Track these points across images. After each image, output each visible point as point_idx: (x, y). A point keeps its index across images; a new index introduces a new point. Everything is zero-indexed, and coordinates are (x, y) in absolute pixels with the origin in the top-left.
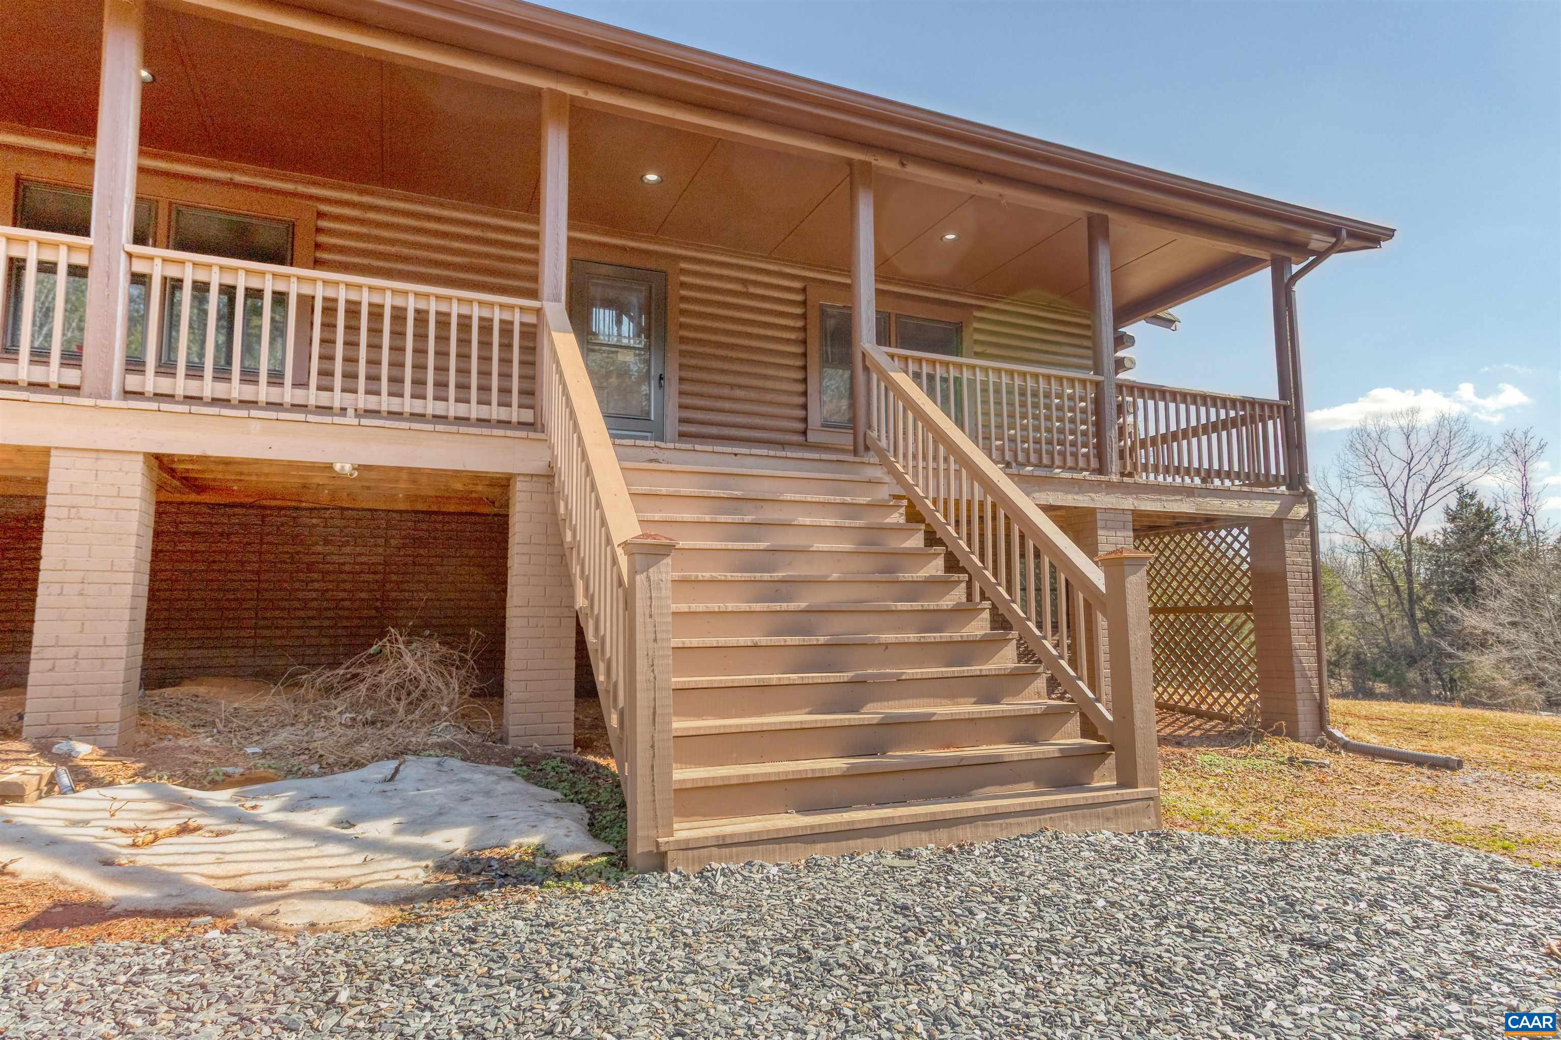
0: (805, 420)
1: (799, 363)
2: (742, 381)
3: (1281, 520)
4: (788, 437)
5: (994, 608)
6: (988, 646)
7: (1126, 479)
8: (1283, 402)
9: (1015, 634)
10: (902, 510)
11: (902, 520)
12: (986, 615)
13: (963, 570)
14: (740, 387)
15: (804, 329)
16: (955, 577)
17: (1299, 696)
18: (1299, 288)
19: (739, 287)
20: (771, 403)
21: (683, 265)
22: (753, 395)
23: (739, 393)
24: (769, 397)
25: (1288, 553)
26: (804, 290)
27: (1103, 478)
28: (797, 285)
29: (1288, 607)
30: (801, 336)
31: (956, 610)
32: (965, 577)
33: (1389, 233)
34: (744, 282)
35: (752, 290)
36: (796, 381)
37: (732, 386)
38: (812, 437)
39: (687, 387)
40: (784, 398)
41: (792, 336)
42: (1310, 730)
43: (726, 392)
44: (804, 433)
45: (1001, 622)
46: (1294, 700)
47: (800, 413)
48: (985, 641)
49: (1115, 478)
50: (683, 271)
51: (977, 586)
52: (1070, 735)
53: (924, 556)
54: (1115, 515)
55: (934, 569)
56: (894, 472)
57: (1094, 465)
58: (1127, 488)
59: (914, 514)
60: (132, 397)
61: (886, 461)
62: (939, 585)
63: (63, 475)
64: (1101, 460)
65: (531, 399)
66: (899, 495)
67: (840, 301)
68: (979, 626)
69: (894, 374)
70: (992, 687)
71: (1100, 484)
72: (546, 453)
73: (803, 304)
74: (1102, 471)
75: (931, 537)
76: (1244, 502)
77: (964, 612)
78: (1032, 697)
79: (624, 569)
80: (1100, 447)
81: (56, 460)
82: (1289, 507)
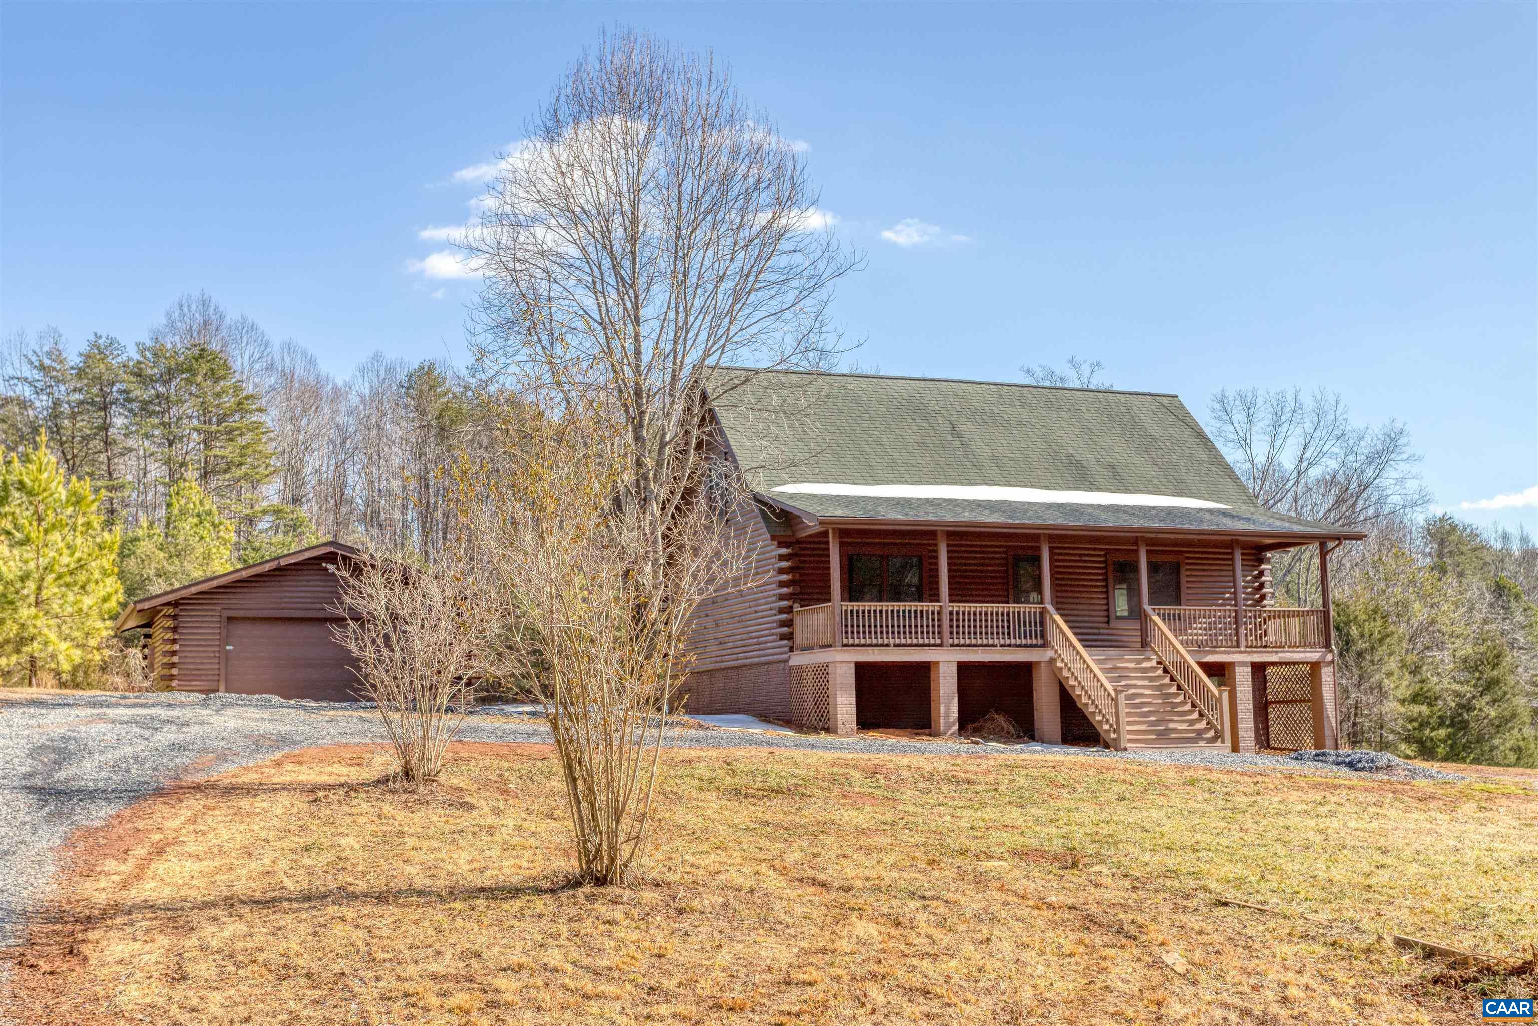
0: (1108, 616)
1: (1104, 590)
2: (1081, 601)
3: (1320, 662)
4: (1102, 624)
5: (1192, 701)
6: (1189, 712)
7: (1247, 649)
8: (1324, 609)
9: (1197, 708)
10: (1161, 668)
12: (1190, 703)
14: (1080, 604)
15: (1106, 573)
17: (1327, 738)
19: (1078, 558)
20: (1095, 609)
21: (1056, 551)
22: (1085, 607)
24: (1094, 607)
25: (1323, 676)
26: (1106, 555)
27: (1237, 649)
28: (1103, 553)
29: (1323, 700)
30: (1105, 577)
32: (1183, 691)
33: (1366, 536)
34: (1080, 555)
35: (1083, 558)
36: (1104, 598)
38: (1112, 625)
39: (1059, 606)
40: (1099, 607)
41: (1102, 578)
44: (1108, 622)
45: (1193, 705)
46: (1325, 740)
47: (1106, 613)
48: (1189, 710)
49: (1243, 649)
51: (1187, 695)
52: (1211, 734)
53: (1170, 686)
54: (1242, 664)
55: (1173, 689)
56: (1156, 653)
57: (1234, 643)
58: (1248, 652)
59: (1165, 671)
60: (952, 645)
61: (1153, 649)
62: (1176, 695)
63: (942, 668)
64: (1238, 641)
65: (1043, 636)
66: (1159, 663)
67: (1122, 558)
68: (1188, 707)
69: (1156, 618)
70: (1192, 722)
71: (1236, 652)
72: (1049, 654)
73: (1105, 562)
74: (1238, 646)
75: (1172, 679)
76: (1302, 655)
77: (1183, 703)
78: (1202, 725)
79: (1113, 693)
80: (1237, 634)
81: (941, 664)
82: (1324, 656)
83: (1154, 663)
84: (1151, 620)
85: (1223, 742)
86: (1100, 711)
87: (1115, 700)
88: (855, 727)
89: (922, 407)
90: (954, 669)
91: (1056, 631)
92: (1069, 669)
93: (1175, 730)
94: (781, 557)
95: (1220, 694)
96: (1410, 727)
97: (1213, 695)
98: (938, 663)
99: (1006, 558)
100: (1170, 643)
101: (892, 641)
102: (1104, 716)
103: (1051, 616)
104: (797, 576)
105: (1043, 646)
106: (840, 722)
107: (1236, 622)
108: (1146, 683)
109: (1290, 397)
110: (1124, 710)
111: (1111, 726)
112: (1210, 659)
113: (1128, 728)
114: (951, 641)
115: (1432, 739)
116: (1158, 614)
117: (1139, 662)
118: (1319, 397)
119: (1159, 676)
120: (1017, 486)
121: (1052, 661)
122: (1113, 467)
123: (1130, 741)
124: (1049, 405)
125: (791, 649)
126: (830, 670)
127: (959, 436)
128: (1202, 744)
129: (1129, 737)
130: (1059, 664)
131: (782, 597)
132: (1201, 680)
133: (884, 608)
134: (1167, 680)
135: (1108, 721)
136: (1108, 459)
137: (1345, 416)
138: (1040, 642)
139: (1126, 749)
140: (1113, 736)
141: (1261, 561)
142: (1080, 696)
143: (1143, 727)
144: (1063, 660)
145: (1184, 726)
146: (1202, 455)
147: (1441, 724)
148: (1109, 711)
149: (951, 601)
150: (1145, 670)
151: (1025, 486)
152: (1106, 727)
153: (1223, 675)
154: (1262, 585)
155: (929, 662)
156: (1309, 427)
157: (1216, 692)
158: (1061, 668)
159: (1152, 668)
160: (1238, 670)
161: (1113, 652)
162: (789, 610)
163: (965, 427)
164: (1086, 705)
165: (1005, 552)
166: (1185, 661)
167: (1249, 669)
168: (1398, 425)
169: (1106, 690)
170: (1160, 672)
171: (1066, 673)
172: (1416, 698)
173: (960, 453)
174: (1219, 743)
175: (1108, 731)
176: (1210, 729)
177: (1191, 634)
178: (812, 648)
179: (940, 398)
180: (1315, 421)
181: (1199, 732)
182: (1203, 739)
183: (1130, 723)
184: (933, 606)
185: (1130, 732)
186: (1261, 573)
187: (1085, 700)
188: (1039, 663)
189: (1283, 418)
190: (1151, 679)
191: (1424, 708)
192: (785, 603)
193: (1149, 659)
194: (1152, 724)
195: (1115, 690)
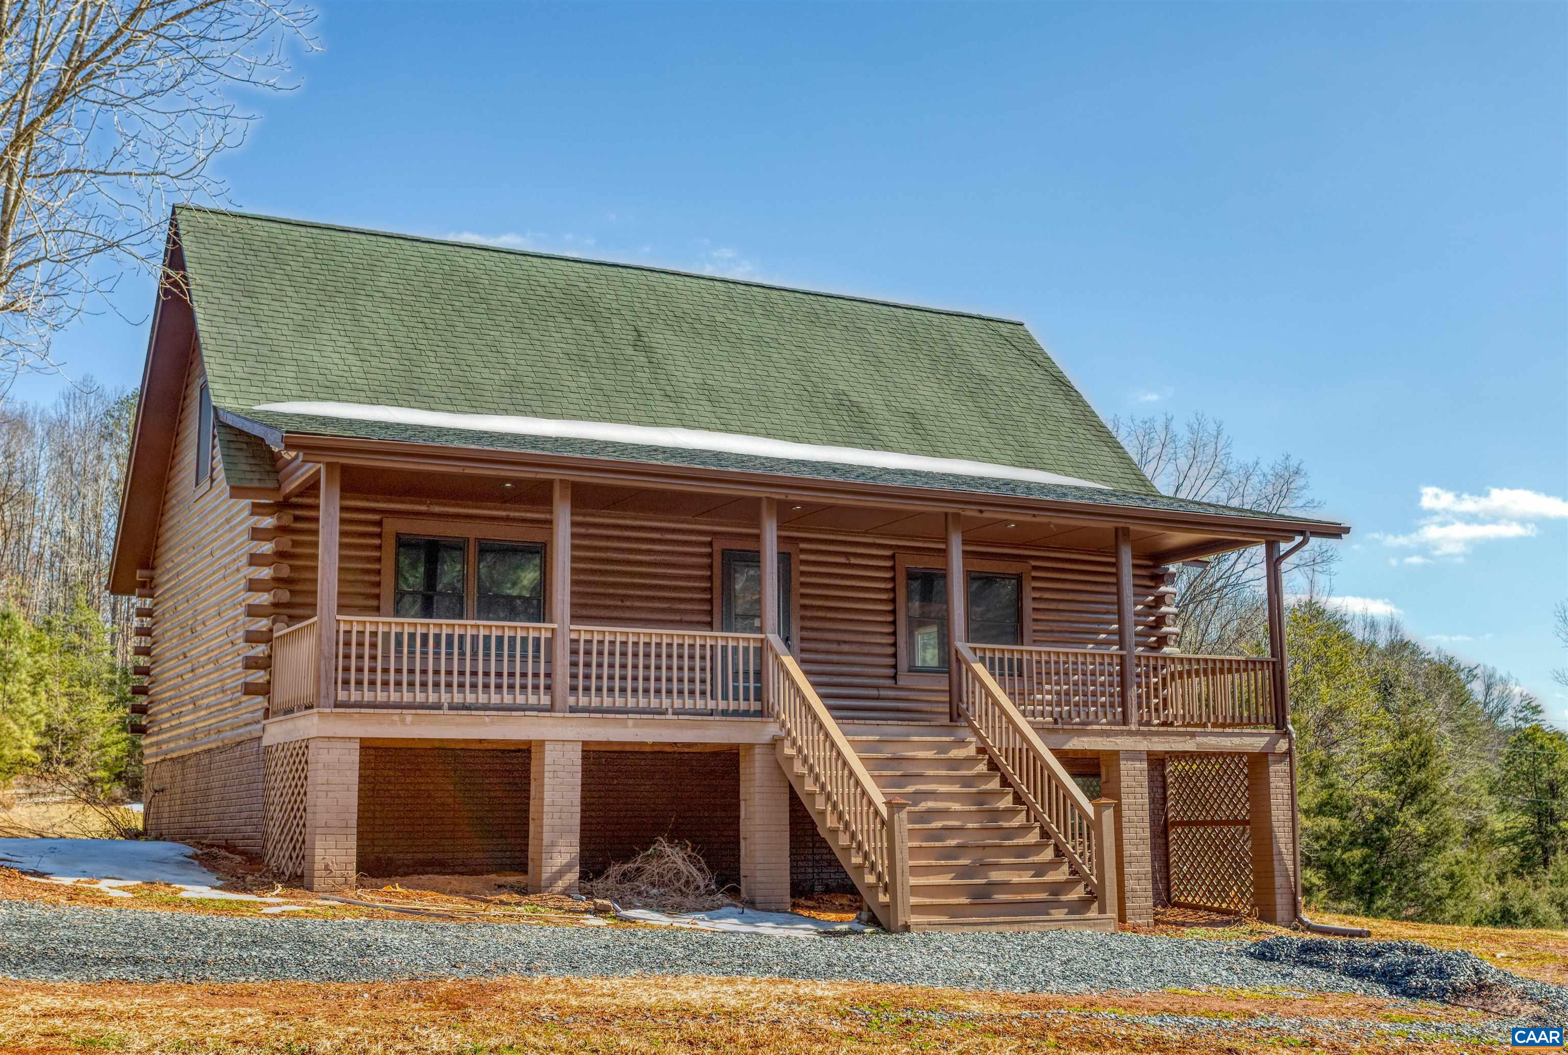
0: (895, 667)
1: (890, 618)
2: (846, 637)
3: (1266, 754)
4: (881, 682)
5: (1042, 827)
6: (1038, 847)
7: (1142, 728)
8: (1274, 659)
9: (1052, 841)
10: (985, 762)
11: (985, 768)
12: (1037, 830)
13: (1024, 804)
14: (845, 642)
15: (893, 590)
16: (1020, 807)
17: (1277, 891)
18: (1284, 566)
19: (842, 560)
20: (867, 654)
21: (803, 546)
22: (854, 648)
23: (845, 648)
24: (866, 649)
25: (1272, 780)
26: (893, 557)
27: (1124, 728)
28: (888, 553)
29: (1271, 821)
30: (891, 596)
31: (1020, 828)
32: (1025, 807)
34: (846, 555)
35: (853, 561)
36: (888, 634)
37: (839, 642)
38: (901, 682)
39: (806, 645)
40: (877, 650)
41: (884, 596)
42: (1286, 917)
43: (834, 647)
44: (894, 677)
45: (1045, 834)
46: (1274, 894)
47: (891, 661)
48: (1036, 845)
49: (1133, 727)
50: (803, 551)
51: (1032, 813)
52: (1078, 893)
53: (1000, 794)
54: (1134, 755)
55: (1006, 802)
56: (976, 732)
57: (1119, 717)
58: (1144, 734)
59: (993, 766)
60: (573, 710)
61: (971, 726)
62: (1011, 813)
63: (551, 755)
64: (1124, 713)
65: (760, 695)
66: (981, 751)
67: (921, 563)
68: (1033, 837)
69: (979, 668)
70: (1041, 869)
71: (1122, 733)
72: (772, 730)
73: (893, 568)
74: (1125, 722)
75: (1005, 782)
76: (1236, 741)
77: (1025, 829)
78: (1061, 874)
79: (884, 810)
80: (1123, 704)
81: (548, 747)
82: (1273, 743)
83: (971, 751)
84: (969, 669)
85: (1102, 910)
86: (860, 846)
87: (888, 825)
88: (353, 875)
89: (587, 301)
90: (576, 756)
91: (785, 685)
92: (805, 760)
93: (1005, 886)
94: (256, 534)
95: (1098, 813)
96: (1316, 847)
97: (1083, 814)
98: (542, 743)
99: (710, 555)
100: (1003, 711)
101: (445, 698)
102: (866, 856)
103: (777, 657)
104: (285, 572)
105: (760, 713)
106: (319, 865)
107: (1122, 684)
108: (956, 788)
109: (1159, 426)
110: (905, 843)
111: (880, 877)
112: (1077, 743)
113: (913, 881)
114: (571, 700)
115: (1344, 863)
116: (982, 660)
117: (942, 748)
118: (1196, 426)
119: (979, 776)
120: (741, 432)
121: (775, 744)
122: (913, 415)
123: (918, 909)
124: (813, 318)
125: (267, 714)
126: (311, 755)
127: (647, 350)
128: (1059, 914)
129: (914, 900)
130: (789, 751)
131: (253, 611)
132: (1060, 785)
133: (432, 631)
134: (994, 784)
135: (873, 866)
136: (906, 403)
137: (1228, 450)
138: (754, 706)
139: (907, 928)
140: (883, 898)
141: (1159, 578)
142: (823, 813)
143: (945, 880)
144: (794, 743)
145: (1026, 877)
146: (1062, 409)
147: (1353, 844)
148: (875, 845)
149: (575, 618)
150: (955, 764)
151: (756, 434)
152: (870, 879)
153: (1097, 775)
154: (1161, 621)
155: (529, 742)
156: (1183, 463)
157: (1089, 808)
158: (791, 758)
159: (968, 759)
160: (1125, 766)
161: (892, 729)
162: (267, 638)
163: (659, 337)
164: (834, 831)
165: (710, 544)
166: (1031, 747)
167: (1145, 765)
168: (1293, 462)
169: (870, 802)
170: (982, 768)
171: (799, 768)
172: (1321, 809)
173: (643, 376)
174: (1093, 914)
175: (872, 888)
176: (1078, 882)
177: (1041, 703)
178: (291, 711)
179: (622, 291)
180: (1191, 454)
181: (1057, 889)
182: (1060, 905)
183: (915, 871)
184: (542, 631)
185: (916, 890)
186: (1160, 600)
187: (831, 821)
188: (751, 746)
189: (1151, 453)
190: (966, 781)
191: (1335, 822)
192: (263, 624)
193: (962, 743)
194: (963, 872)
195: (889, 804)
